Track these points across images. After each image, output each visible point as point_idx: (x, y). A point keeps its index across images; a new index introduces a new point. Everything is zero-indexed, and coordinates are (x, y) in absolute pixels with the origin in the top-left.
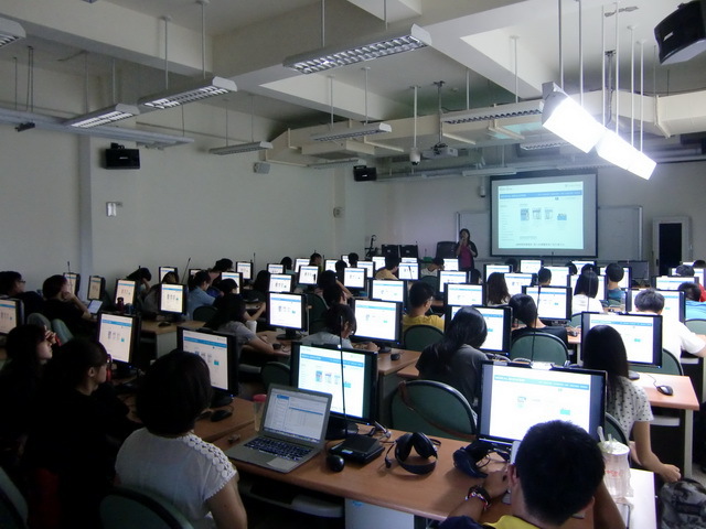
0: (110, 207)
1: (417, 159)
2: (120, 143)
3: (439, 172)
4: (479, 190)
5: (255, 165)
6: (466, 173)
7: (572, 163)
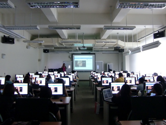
3: (62, 52)
4: (69, 57)
5: (27, 46)
6: (70, 52)
7: (93, 52)
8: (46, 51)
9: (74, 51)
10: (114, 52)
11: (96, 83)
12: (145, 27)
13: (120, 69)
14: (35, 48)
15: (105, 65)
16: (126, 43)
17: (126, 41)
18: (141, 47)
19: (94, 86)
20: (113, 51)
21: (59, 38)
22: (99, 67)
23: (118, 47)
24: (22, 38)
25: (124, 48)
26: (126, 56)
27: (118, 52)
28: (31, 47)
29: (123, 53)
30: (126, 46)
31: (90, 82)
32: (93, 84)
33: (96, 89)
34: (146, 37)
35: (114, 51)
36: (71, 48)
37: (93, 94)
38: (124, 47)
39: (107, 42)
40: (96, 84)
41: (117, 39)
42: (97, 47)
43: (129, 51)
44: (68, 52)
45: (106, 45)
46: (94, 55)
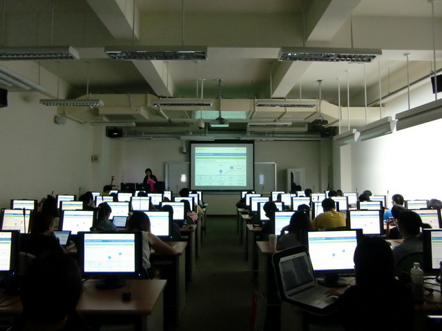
3: (162, 135)
4: (181, 150)
5: (56, 117)
6: (182, 137)
7: (248, 137)
8: (113, 133)
9: (195, 133)
10: (307, 137)
11: (254, 227)
12: (405, 59)
13: (324, 185)
14: (81, 123)
15: (283, 175)
16: (344, 109)
17: (344, 104)
18: (394, 119)
19: (251, 236)
20: (304, 135)
21: (149, 95)
22: (265, 179)
23: (320, 120)
24: (34, 89)
25: (339, 124)
26: (342, 148)
27: (319, 136)
28: (68, 120)
29: (335, 138)
30: (345, 117)
31: (238, 223)
32: (247, 228)
33: (256, 247)
34: (411, 88)
35: (308, 135)
36: (185, 124)
37: (247, 259)
38: (338, 121)
39: (288, 106)
40: (256, 229)
41: (318, 98)
42: (259, 122)
43: (354, 131)
44: (177, 135)
45: (285, 116)
46: (252, 145)
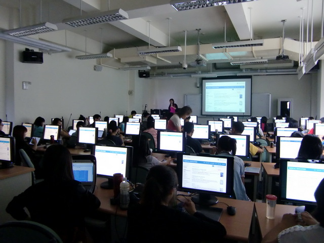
0: (24, 85)
1: (186, 66)
2: (31, 48)
3: (179, 75)
4: (196, 85)
5: (95, 66)
6: (193, 76)
7: (243, 73)
8: (143, 74)
9: (203, 72)
14: (115, 69)
28: (103, 68)
44: (189, 74)
46: (250, 79)
